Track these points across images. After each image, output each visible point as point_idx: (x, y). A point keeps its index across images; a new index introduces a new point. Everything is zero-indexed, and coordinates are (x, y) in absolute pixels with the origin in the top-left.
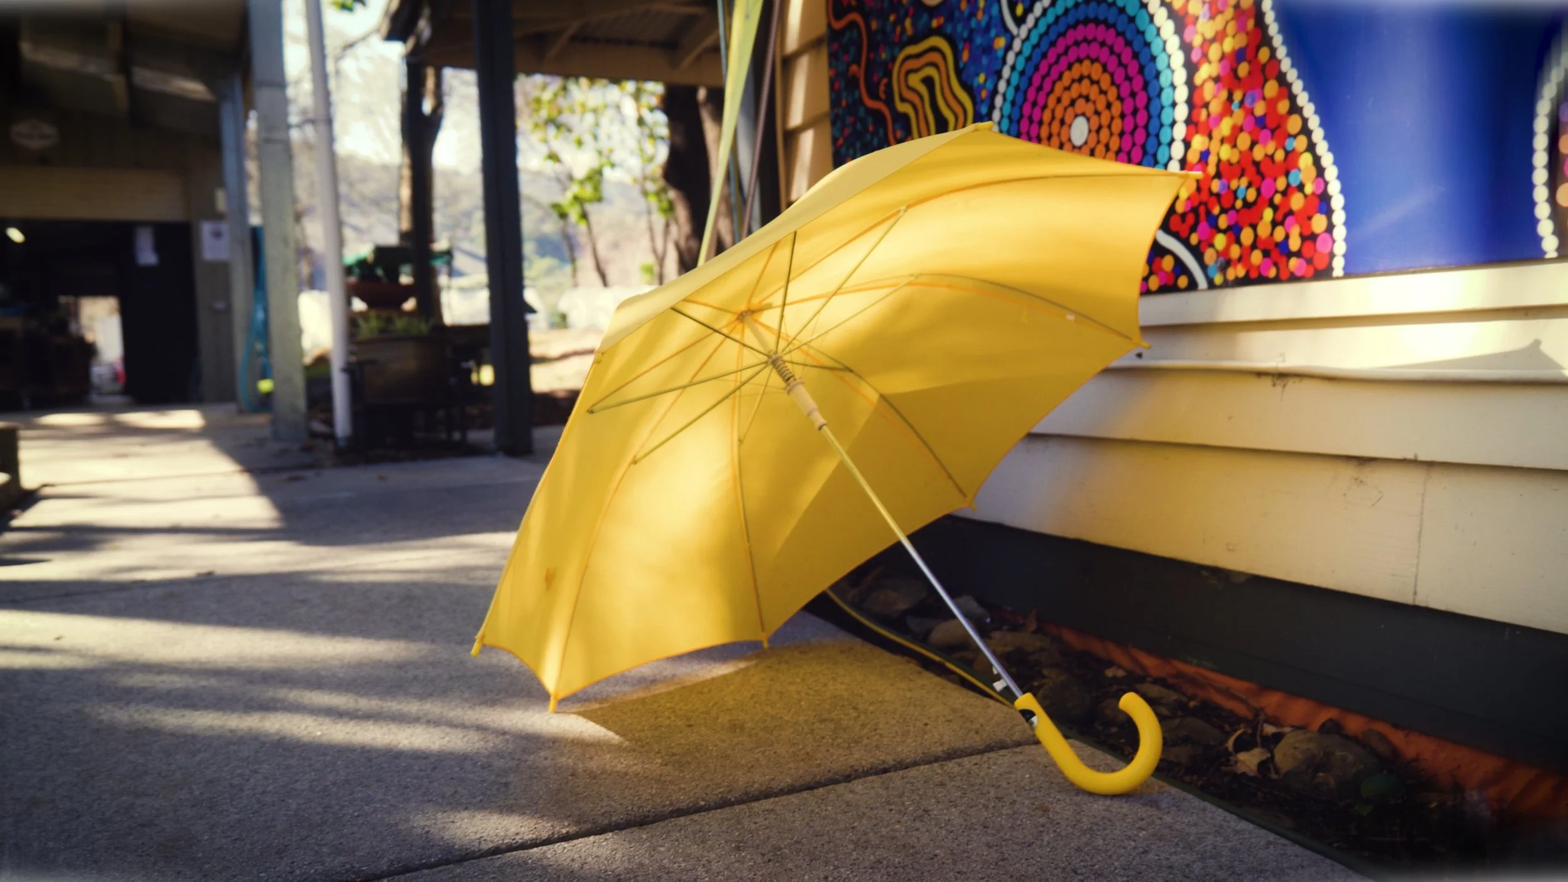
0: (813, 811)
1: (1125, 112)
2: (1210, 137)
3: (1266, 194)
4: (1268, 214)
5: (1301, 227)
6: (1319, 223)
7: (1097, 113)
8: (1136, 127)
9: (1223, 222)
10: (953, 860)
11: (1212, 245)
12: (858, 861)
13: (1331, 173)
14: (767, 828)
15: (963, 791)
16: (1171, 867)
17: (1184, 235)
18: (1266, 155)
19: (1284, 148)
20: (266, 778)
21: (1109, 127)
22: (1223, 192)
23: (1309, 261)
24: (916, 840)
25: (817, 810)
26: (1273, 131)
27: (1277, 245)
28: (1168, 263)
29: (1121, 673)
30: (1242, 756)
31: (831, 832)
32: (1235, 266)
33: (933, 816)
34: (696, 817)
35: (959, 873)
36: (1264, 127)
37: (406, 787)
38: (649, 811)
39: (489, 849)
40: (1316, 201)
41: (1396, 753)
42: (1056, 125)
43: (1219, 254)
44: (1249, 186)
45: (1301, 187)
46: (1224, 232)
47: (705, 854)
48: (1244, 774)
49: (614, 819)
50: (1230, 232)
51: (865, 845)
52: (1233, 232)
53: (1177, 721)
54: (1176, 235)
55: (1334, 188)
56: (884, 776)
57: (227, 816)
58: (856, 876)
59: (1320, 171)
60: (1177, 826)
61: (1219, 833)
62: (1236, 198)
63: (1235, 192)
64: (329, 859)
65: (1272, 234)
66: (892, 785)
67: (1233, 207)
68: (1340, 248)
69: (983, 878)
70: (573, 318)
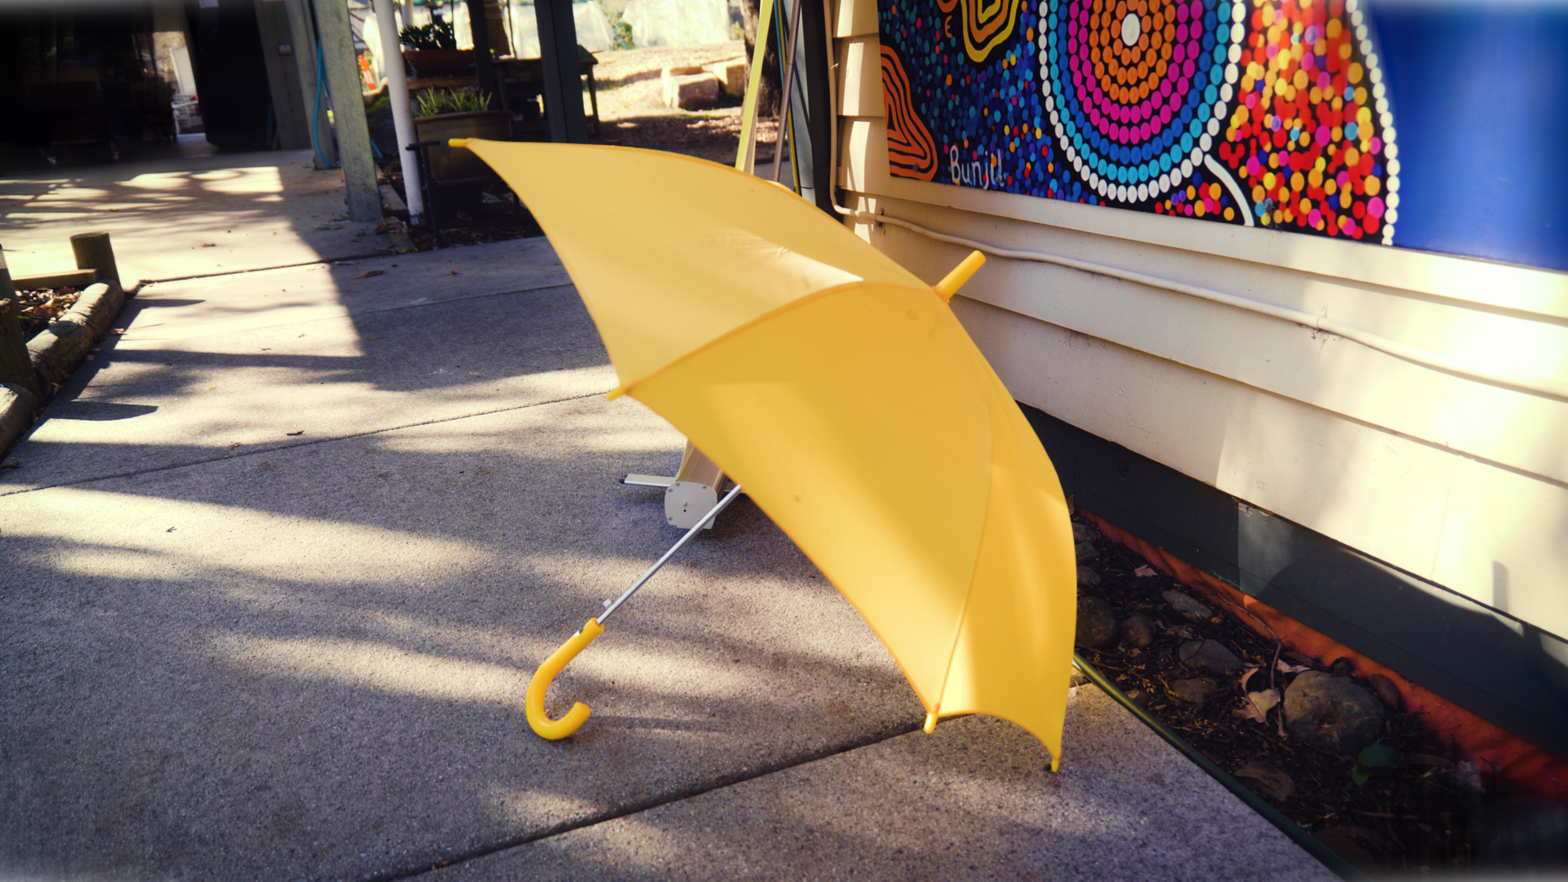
0: (844, 782)
1: (1180, 19)
2: (1266, 67)
3: (1321, 143)
4: (1321, 164)
5: (1353, 184)
6: (1372, 185)
7: (1150, 14)
8: (1190, 38)
9: (1274, 161)
10: (968, 850)
11: (1261, 183)
12: (881, 850)
13: (1390, 135)
14: (802, 803)
15: (983, 758)
16: (1165, 867)
17: (1233, 166)
18: (1323, 100)
19: (1343, 97)
20: (361, 727)
21: (1162, 32)
22: (1275, 130)
23: (1359, 223)
24: (935, 824)
25: (848, 781)
26: (1333, 76)
27: (1327, 197)
28: (1215, 191)
29: (1151, 572)
30: (1254, 697)
31: (859, 810)
32: (1283, 211)
33: (953, 792)
34: (738, 787)
35: (971, 868)
36: (1324, 69)
37: (484, 742)
38: (697, 779)
39: (557, 826)
40: (1371, 162)
41: (1401, 701)
42: (1106, 17)
43: (1267, 193)
44: (1302, 130)
45: (1357, 143)
46: (1275, 171)
47: (746, 837)
48: (1253, 719)
49: (666, 789)
50: (1280, 174)
51: (889, 828)
52: (1284, 174)
53: (1197, 646)
54: (1224, 164)
55: (1391, 151)
56: (911, 734)
57: (330, 777)
58: (879, 869)
59: (1378, 131)
60: (1177, 811)
61: (1216, 819)
62: (1289, 139)
63: (1288, 132)
64: (419, 837)
65: (1323, 185)
66: (918, 749)
67: (1285, 148)
68: (1392, 216)
69: (992, 876)
70: (636, 31)
